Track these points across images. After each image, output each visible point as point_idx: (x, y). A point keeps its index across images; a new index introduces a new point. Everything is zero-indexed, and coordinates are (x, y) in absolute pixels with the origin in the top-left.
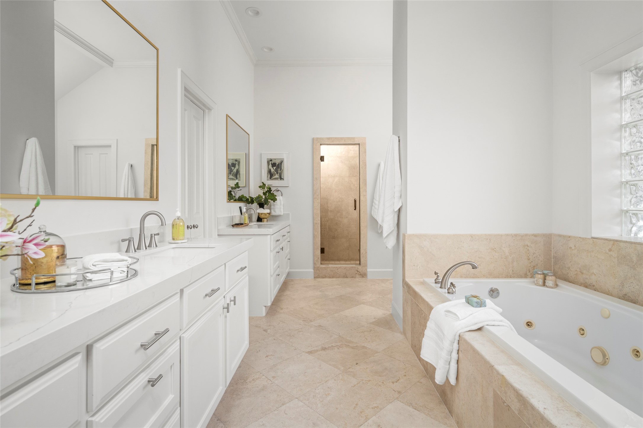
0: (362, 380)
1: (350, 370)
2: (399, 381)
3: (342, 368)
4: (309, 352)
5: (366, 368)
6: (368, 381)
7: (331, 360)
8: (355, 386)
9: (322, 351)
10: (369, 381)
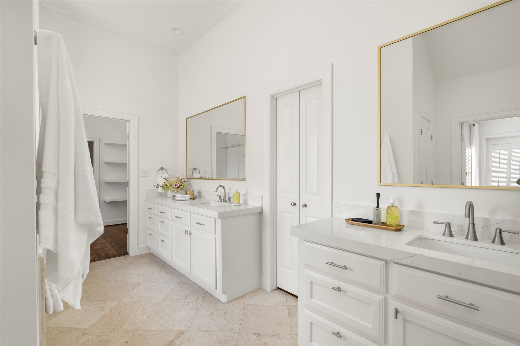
0: (119, 330)
1: (132, 334)
2: (82, 344)
3: (140, 332)
4: (183, 333)
5: (117, 342)
6: (113, 332)
7: (156, 335)
8: (124, 324)
9: (172, 340)
10: (111, 333)
